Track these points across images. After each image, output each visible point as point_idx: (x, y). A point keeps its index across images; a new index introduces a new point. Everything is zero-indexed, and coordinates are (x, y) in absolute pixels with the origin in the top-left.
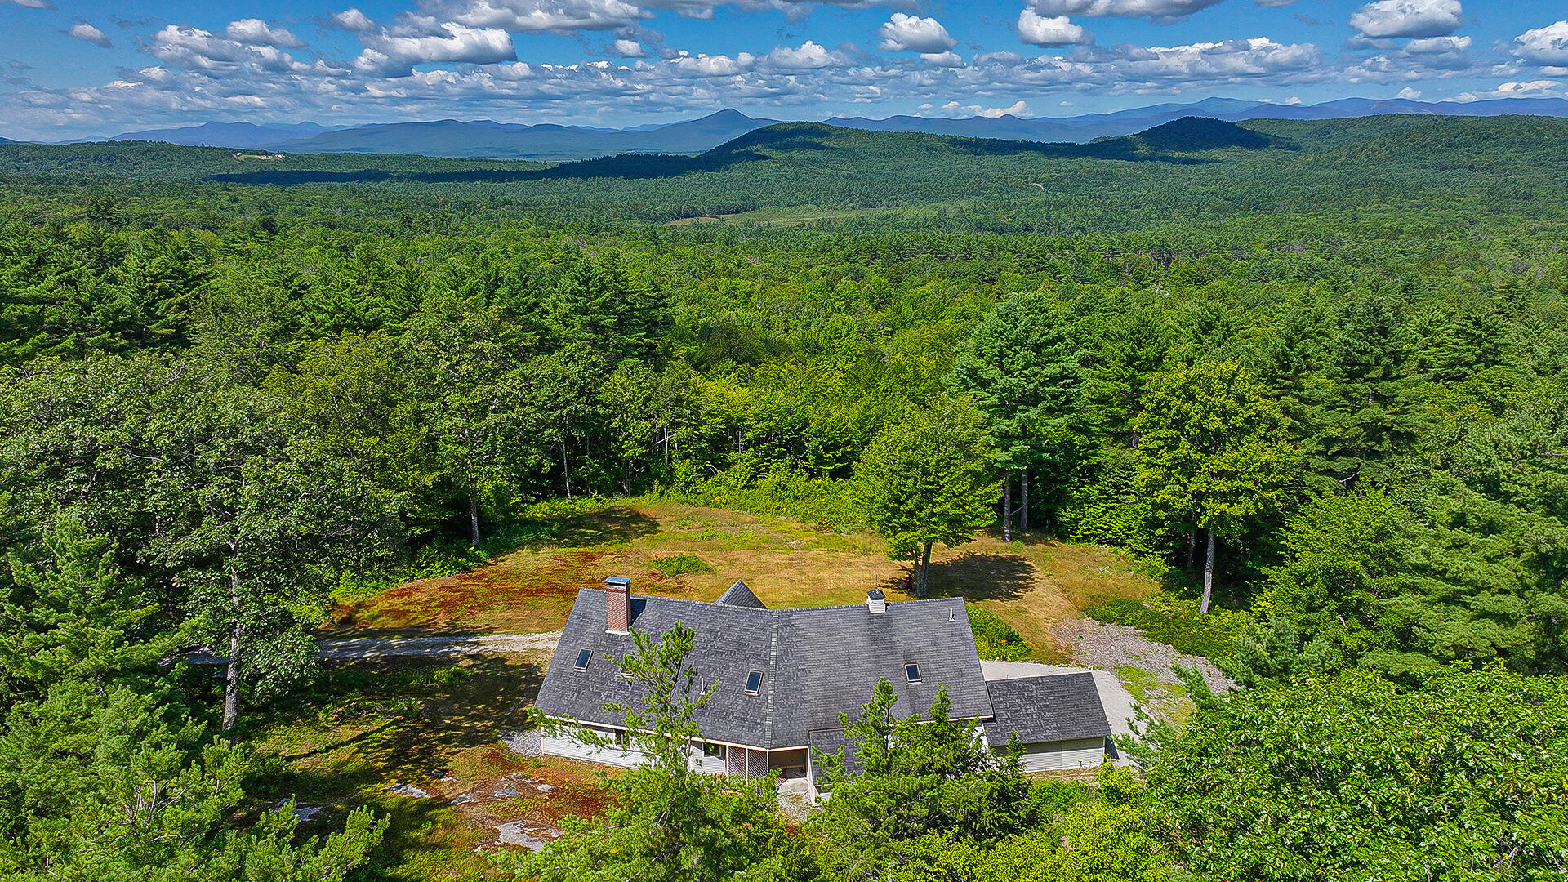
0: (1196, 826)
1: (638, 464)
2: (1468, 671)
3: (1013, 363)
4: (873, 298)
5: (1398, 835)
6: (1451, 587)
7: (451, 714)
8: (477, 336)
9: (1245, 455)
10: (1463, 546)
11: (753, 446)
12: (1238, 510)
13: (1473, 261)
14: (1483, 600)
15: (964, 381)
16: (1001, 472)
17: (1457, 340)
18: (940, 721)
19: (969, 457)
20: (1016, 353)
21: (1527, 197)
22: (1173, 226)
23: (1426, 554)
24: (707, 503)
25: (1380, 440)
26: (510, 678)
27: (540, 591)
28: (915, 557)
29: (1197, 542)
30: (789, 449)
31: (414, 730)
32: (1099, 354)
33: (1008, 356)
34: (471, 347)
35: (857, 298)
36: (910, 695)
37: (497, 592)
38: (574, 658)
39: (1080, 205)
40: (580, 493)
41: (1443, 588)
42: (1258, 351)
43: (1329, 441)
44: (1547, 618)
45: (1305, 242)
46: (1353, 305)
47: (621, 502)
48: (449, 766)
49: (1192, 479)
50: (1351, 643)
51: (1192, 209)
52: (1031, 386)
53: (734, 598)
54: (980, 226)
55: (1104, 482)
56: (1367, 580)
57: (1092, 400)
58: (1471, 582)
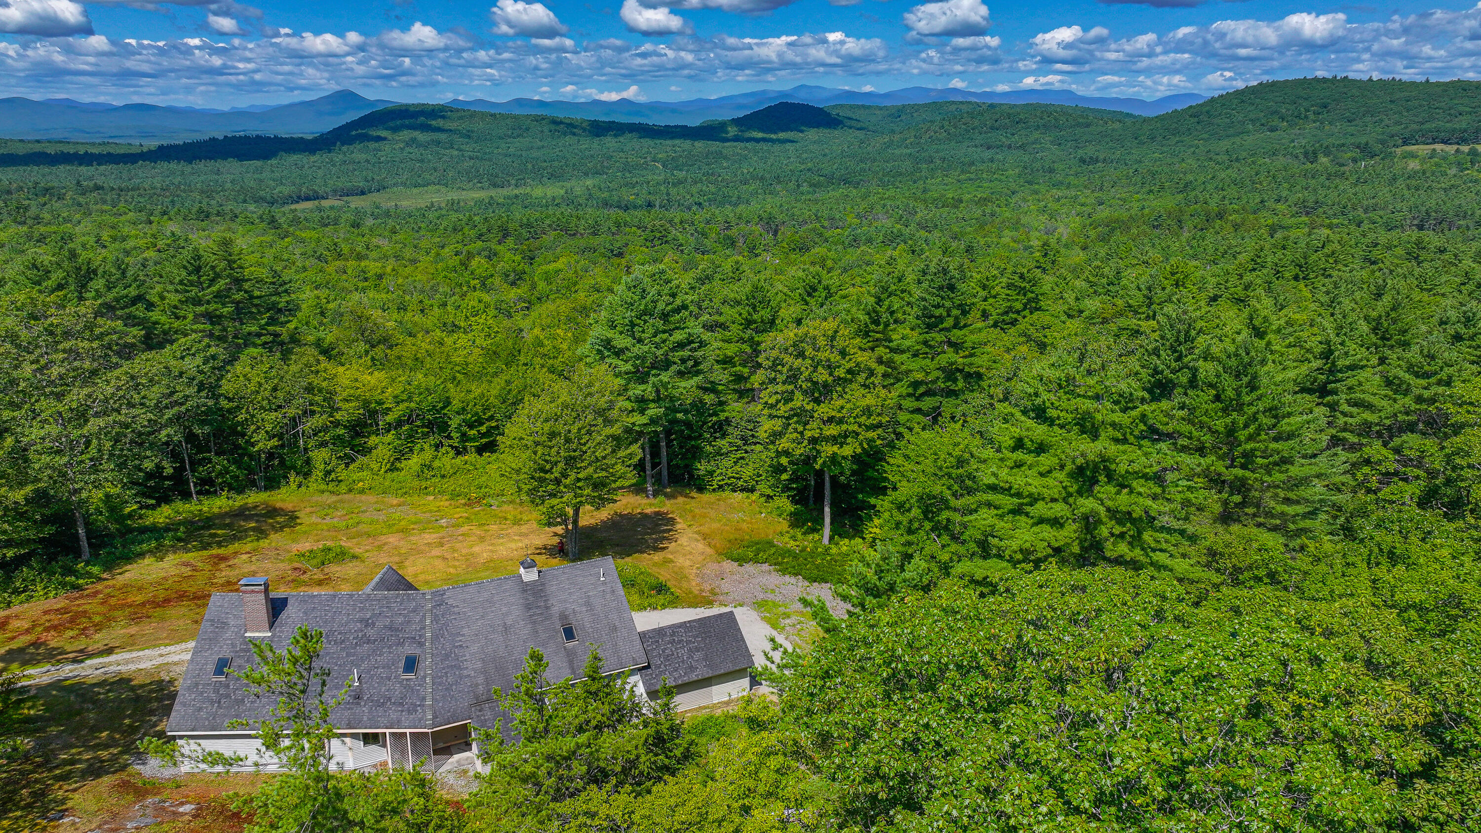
0: (825, 741)
1: (271, 456)
2: (1031, 572)
3: (643, 332)
4: (508, 276)
5: (985, 721)
6: (1016, 500)
7: (68, 746)
8: (67, 335)
9: (849, 401)
10: (1022, 465)
11: (395, 429)
12: (847, 451)
13: (1016, 225)
14: (1040, 509)
15: (599, 352)
16: (640, 434)
17: (1008, 292)
18: (594, 679)
19: (608, 422)
20: (645, 322)
21: (1051, 171)
22: (777, 201)
23: (994, 474)
24: (350, 491)
25: (955, 381)
26: (138, 698)
27: (167, 601)
28: (565, 522)
29: (816, 481)
30: (432, 429)
31: (21, 772)
32: (721, 319)
33: (638, 325)
34: (60, 347)
35: (492, 276)
36: (568, 655)
37: (114, 608)
38: (211, 667)
39: (696, 183)
40: (208, 493)
41: (1008, 502)
42: (854, 310)
43: (916, 384)
44: (1086, 518)
45: (887, 212)
46: (927, 266)
47: (254, 498)
48: (70, 804)
49: (808, 427)
50: (945, 557)
51: (792, 185)
52: (661, 352)
53: (383, 584)
54: (606, 204)
55: (734, 435)
56: (953, 502)
57: (717, 361)
58: (1030, 495)
